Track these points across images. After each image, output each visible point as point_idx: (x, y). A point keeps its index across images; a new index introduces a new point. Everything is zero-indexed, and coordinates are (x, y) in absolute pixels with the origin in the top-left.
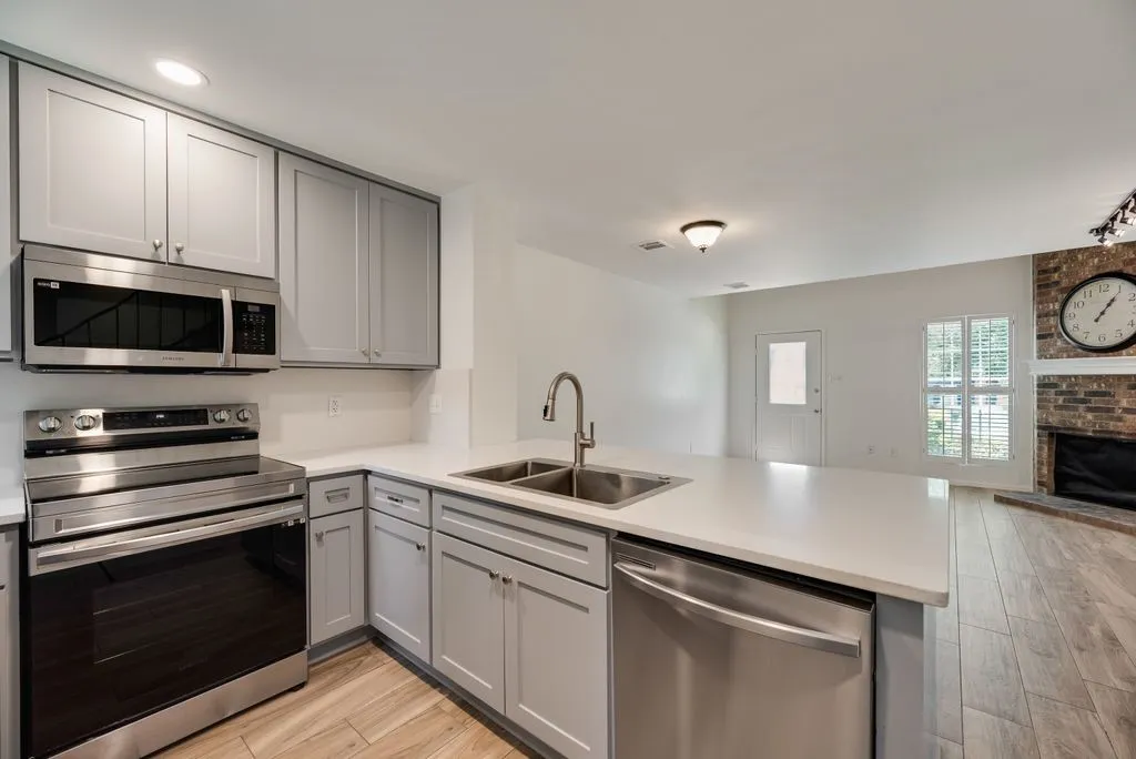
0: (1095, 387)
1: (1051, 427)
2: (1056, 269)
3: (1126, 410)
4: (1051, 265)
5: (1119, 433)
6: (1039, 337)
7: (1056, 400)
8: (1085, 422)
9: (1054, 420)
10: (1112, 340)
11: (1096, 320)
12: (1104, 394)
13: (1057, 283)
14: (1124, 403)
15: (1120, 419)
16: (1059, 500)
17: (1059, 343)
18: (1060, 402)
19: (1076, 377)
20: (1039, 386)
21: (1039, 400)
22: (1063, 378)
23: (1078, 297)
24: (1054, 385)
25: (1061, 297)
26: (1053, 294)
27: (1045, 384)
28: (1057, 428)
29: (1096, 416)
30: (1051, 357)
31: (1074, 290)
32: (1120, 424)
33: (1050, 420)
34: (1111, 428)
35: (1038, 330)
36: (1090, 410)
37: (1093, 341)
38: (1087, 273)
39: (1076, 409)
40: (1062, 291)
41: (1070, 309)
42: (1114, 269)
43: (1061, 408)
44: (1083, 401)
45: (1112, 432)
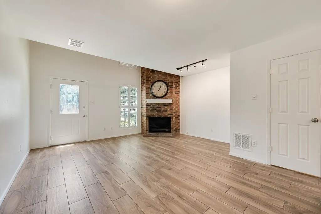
0: (158, 106)
2: (150, 77)
3: (163, 111)
4: (149, 76)
6: (146, 93)
8: (156, 114)
9: (149, 114)
10: (161, 95)
11: (159, 91)
12: (160, 107)
13: (150, 81)
14: (163, 109)
15: (162, 113)
16: (150, 133)
17: (151, 95)
18: (151, 110)
19: (154, 103)
20: (146, 106)
21: (146, 109)
22: (151, 103)
23: (155, 85)
24: (150, 106)
25: (151, 84)
26: (149, 83)
27: (148, 105)
28: (150, 116)
29: (158, 113)
30: (149, 98)
31: (154, 82)
35: (146, 92)
36: (157, 111)
37: (158, 95)
38: (156, 79)
39: (154, 111)
40: (151, 82)
41: (153, 87)
42: (161, 80)
43: (150, 111)
44: (156, 109)
45: (161, 116)
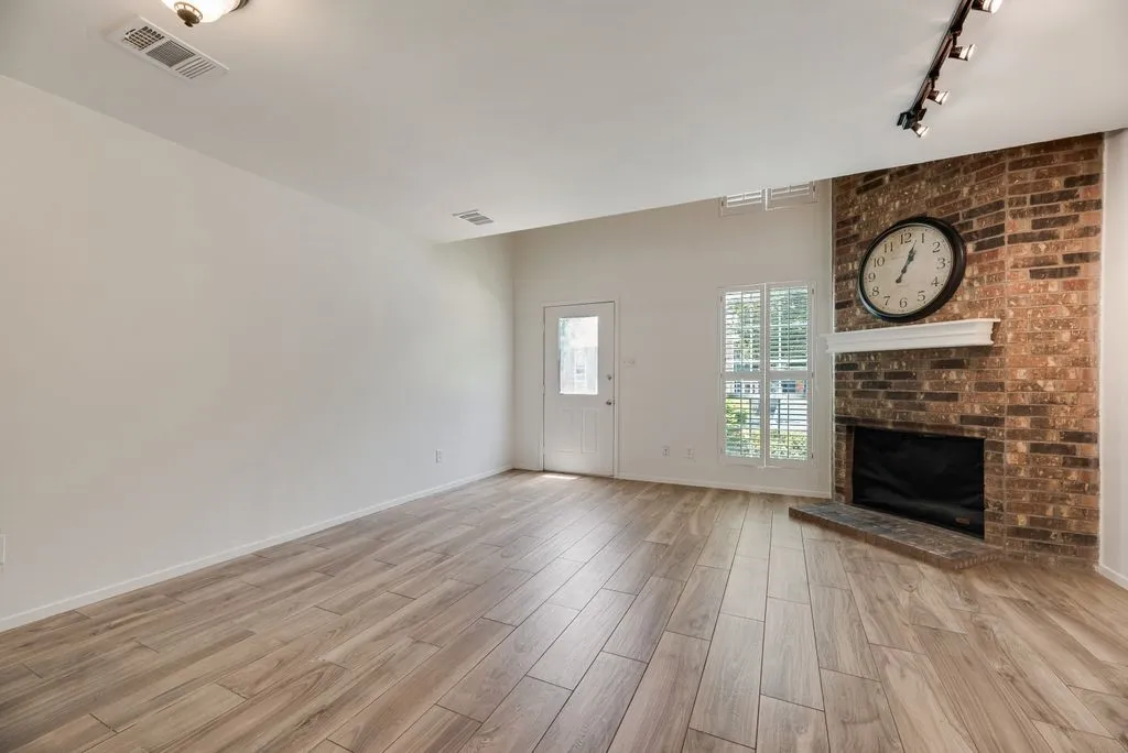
0: (896, 367)
1: (850, 419)
2: (856, 219)
3: (929, 396)
4: (851, 215)
5: (921, 425)
6: (838, 306)
7: (855, 385)
8: (884, 412)
9: (853, 412)
10: (915, 305)
11: (899, 281)
12: (907, 375)
13: (856, 237)
14: (927, 387)
15: (921, 407)
16: (856, 510)
17: (858, 312)
18: (859, 387)
19: (875, 353)
20: (837, 367)
21: (837, 386)
22: (862, 355)
23: (879, 252)
24: (853, 366)
25: (861, 253)
26: (852, 251)
27: (845, 365)
28: (856, 420)
29: (896, 405)
30: (850, 329)
31: (874, 243)
32: (922, 413)
33: (849, 410)
34: (913, 420)
35: (837, 297)
36: (889, 396)
37: (894, 308)
38: (888, 220)
39: (874, 395)
40: (861, 246)
41: (870, 268)
42: (914, 213)
43: (857, 394)
44: (883, 385)
45: (913, 424)
